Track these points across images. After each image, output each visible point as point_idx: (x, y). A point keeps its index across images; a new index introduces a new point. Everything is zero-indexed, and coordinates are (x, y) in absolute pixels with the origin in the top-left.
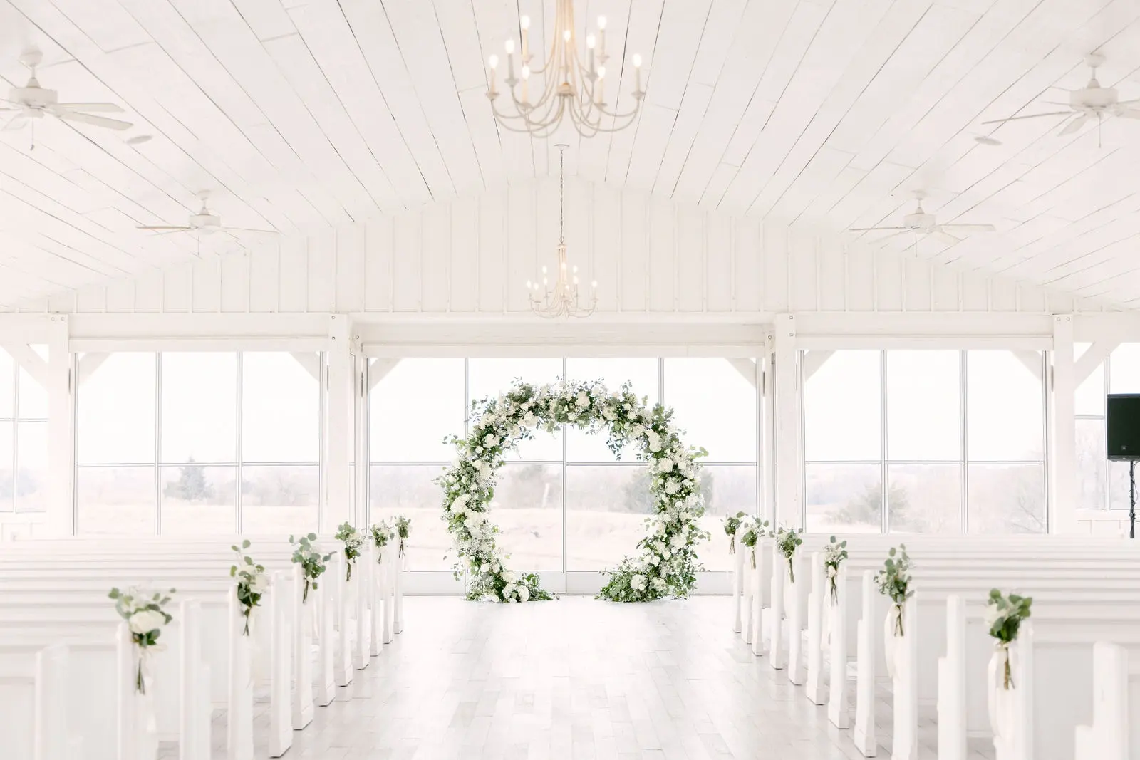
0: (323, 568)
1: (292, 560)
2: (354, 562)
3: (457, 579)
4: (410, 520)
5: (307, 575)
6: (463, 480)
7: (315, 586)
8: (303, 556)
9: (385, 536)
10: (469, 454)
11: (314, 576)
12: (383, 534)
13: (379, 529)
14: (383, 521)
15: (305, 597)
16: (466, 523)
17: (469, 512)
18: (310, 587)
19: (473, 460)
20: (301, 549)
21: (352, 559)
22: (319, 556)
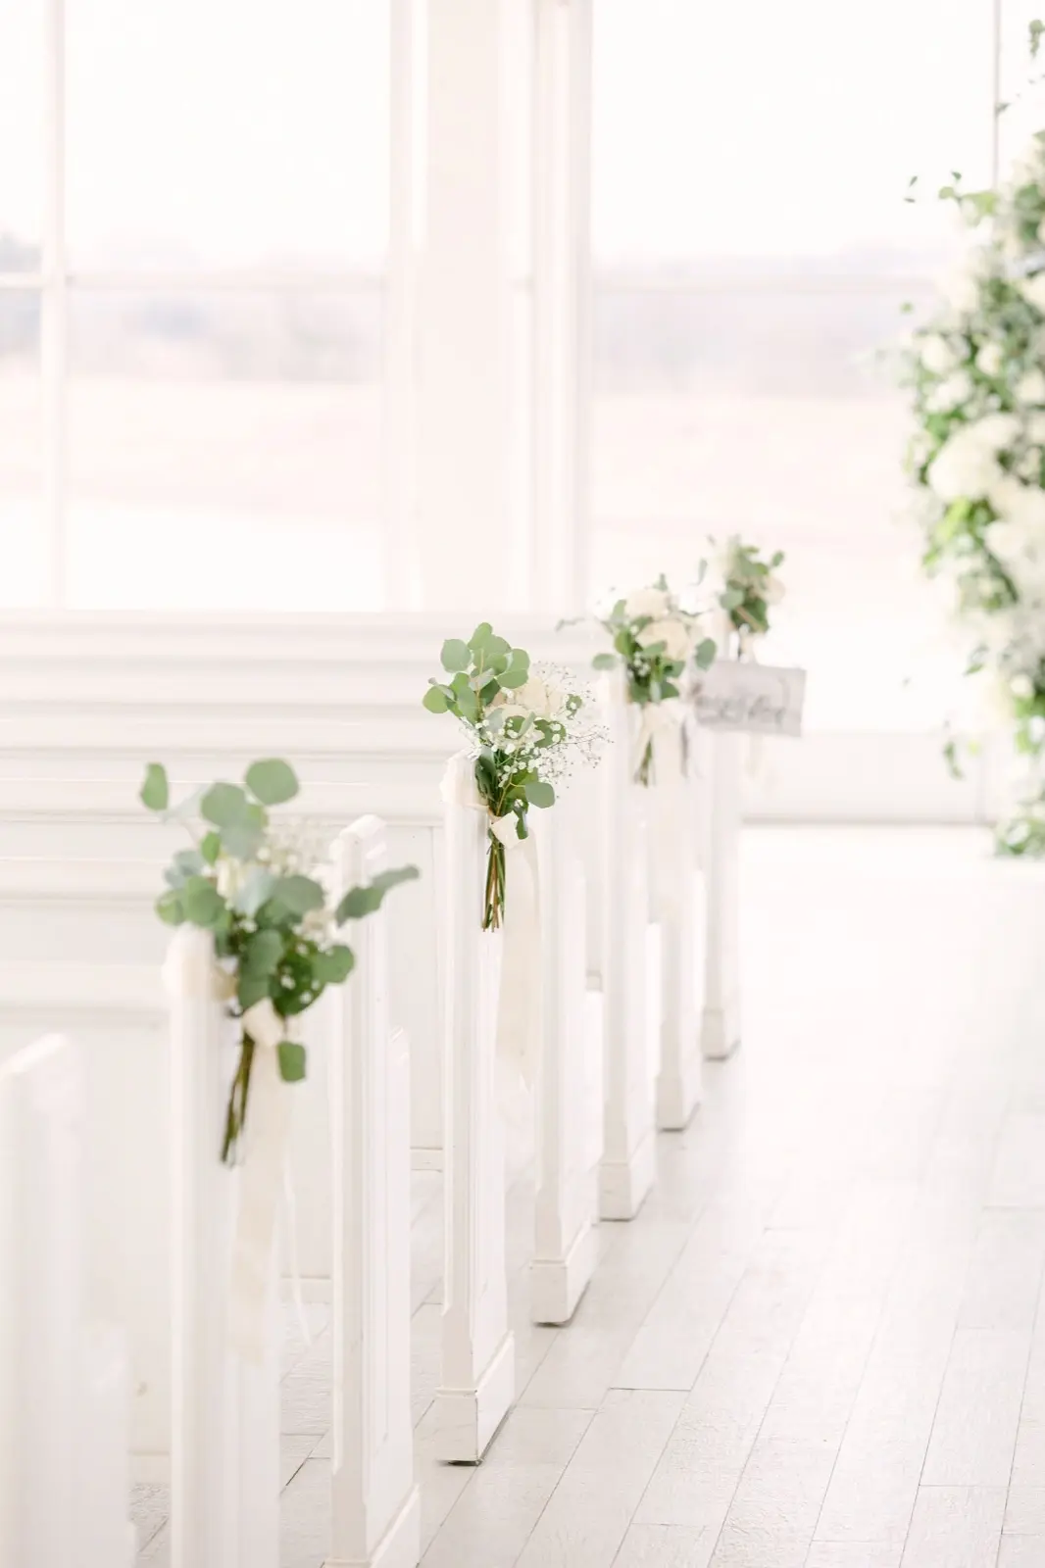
0: (342, 961)
1: (161, 910)
2: (522, 832)
3: (956, 773)
4: (778, 559)
5: (246, 1004)
6: (989, 358)
7: (292, 1063)
8: (223, 888)
9: (671, 654)
10: (1013, 247)
11: (286, 1004)
12: (663, 645)
13: (644, 622)
14: (662, 585)
15: (232, 1129)
16: (997, 536)
17: (1007, 494)
18: (265, 1065)
19: (1032, 275)
20: (212, 850)
21: (512, 818)
22: (314, 893)
